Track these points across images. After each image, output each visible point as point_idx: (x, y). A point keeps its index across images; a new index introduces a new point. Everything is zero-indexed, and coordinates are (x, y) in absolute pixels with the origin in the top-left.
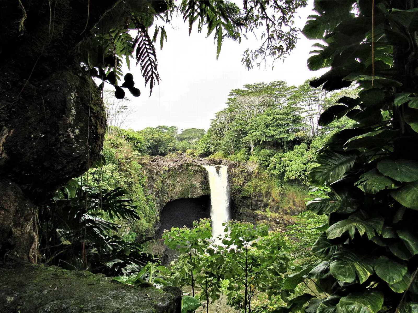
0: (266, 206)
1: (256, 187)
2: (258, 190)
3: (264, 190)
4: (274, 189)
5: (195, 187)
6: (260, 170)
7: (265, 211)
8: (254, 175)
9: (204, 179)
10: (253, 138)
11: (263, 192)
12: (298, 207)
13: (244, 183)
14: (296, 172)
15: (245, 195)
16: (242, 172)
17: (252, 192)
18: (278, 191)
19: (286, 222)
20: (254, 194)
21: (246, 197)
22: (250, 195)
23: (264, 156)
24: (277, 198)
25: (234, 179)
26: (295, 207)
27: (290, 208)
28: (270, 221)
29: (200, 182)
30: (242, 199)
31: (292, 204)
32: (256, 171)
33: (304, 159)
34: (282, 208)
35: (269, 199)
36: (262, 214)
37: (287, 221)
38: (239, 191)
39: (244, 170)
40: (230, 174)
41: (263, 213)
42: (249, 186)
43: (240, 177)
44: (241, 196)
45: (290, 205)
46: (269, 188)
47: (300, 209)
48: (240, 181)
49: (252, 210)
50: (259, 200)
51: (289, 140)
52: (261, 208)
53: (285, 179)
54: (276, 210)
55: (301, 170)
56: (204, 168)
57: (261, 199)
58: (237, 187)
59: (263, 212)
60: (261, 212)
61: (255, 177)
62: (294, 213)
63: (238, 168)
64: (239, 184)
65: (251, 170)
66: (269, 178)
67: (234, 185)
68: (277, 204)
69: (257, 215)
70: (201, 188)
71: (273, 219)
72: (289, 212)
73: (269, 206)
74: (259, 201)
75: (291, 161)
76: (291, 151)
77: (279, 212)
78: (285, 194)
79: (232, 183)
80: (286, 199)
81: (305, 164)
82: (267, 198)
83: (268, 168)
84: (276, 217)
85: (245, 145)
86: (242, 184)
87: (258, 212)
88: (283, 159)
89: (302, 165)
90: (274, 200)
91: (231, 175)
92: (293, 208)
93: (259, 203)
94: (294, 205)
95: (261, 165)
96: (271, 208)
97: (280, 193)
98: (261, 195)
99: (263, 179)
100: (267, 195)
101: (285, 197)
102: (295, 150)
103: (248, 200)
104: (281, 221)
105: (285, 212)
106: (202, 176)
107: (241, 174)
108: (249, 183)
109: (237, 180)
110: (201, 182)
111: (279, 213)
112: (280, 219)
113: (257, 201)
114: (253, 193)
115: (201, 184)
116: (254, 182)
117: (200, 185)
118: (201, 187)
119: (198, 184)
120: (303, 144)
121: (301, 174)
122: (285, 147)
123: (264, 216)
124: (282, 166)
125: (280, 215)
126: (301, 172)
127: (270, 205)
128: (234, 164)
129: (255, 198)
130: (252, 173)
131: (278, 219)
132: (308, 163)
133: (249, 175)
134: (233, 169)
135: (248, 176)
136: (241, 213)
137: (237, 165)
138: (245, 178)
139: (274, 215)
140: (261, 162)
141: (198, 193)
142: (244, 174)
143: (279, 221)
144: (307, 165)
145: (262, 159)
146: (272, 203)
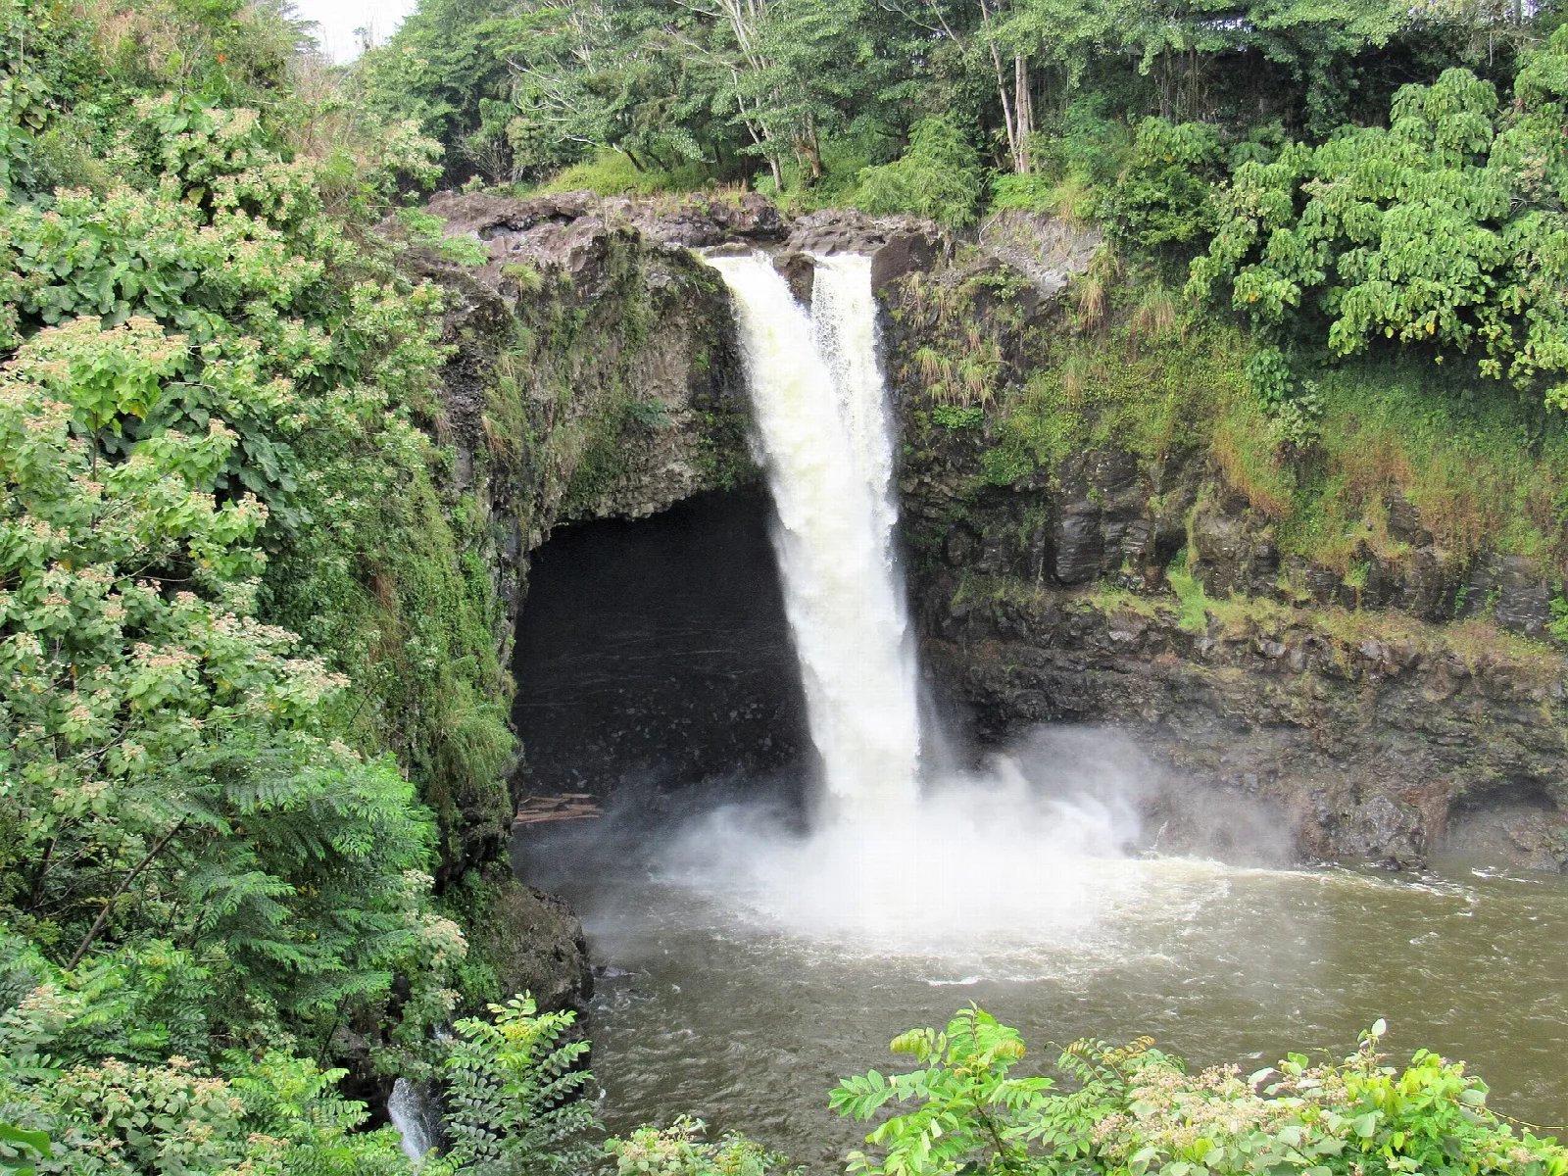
0: (1167, 548)
1: (1089, 409)
2: (1102, 432)
3: (1154, 431)
4: (1229, 424)
5: (650, 434)
6: (1117, 279)
7: (1158, 587)
8: (1075, 322)
9: (714, 360)
10: (1083, 32)
11: (1147, 449)
12: (1429, 539)
13: (1001, 382)
14: (1439, 286)
15: (1008, 478)
16: (985, 295)
17: (1061, 451)
18: (1273, 432)
19: (1338, 658)
20: (1075, 464)
21: (1008, 489)
22: (1041, 474)
23: (1155, 171)
24: (1269, 486)
25: (926, 354)
26: (1403, 547)
27: (1364, 553)
28: (1207, 661)
29: (682, 385)
30: (971, 507)
31: (1381, 527)
32: (1092, 290)
33: (1488, 187)
34: (1304, 560)
35: (1191, 501)
36: (1135, 616)
37: (1346, 647)
38: (965, 446)
39: (1000, 279)
40: (898, 315)
41: (1144, 608)
42: (1040, 409)
43: (973, 332)
44: (972, 483)
45: (1359, 532)
46: (1194, 411)
47: (1441, 555)
48: (973, 373)
49: (1055, 583)
50: (1109, 507)
51: (1354, 46)
52: (1126, 569)
53: (1344, 335)
54: (1256, 572)
55: (1471, 268)
56: (714, 276)
57: (1124, 498)
58: (952, 421)
59: (1146, 594)
60: (1125, 595)
61: (1083, 334)
62: (1399, 591)
63: (954, 271)
64: (965, 396)
65: (1051, 280)
66: (1195, 340)
67: (929, 403)
68: (1266, 533)
69: (1099, 619)
70: (692, 438)
71: (1231, 643)
72: (1355, 581)
73: (1192, 553)
74: (1113, 517)
75: (1384, 204)
76: (1374, 132)
77: (1284, 585)
78: (1325, 454)
79: (917, 388)
80: (1332, 489)
81: (1493, 224)
82: (1178, 494)
83: (1199, 261)
84: (1254, 627)
85: (950, 91)
86: (986, 394)
87: (1105, 600)
88: (1313, 187)
89: (1484, 234)
90: (1234, 504)
91: (904, 321)
92: (1390, 550)
93: (1109, 531)
94: (1399, 529)
95: (1126, 244)
96: (1206, 561)
97: (1286, 450)
98: (1126, 470)
99: (1138, 347)
100: (1172, 469)
101: (1324, 474)
102: (1404, 122)
103: (1016, 517)
104: (1297, 656)
105: (1329, 589)
106: (698, 336)
107: (979, 313)
108: (1038, 385)
109: (946, 362)
110: (694, 386)
111: (1281, 597)
112: (1287, 638)
113: (1095, 516)
114: (1068, 458)
115: (694, 403)
116: (1072, 375)
117: (688, 415)
118: (689, 427)
119: (674, 402)
120: (1455, 80)
121: (1479, 299)
122: (1315, 100)
123: (1152, 627)
124: (1314, 244)
125: (1287, 612)
126: (1473, 288)
127: (1200, 540)
128: (921, 239)
129: (1081, 494)
130: (1061, 304)
131: (1276, 639)
132: (1515, 213)
133: (1033, 321)
134: (916, 277)
135: (1033, 331)
136: (962, 620)
137: (939, 244)
138: (1009, 340)
139: (1233, 612)
140: (1134, 217)
141: (671, 475)
142: (1002, 314)
143: (1287, 654)
144: (1510, 235)
145: (1140, 195)
146: (1222, 530)
